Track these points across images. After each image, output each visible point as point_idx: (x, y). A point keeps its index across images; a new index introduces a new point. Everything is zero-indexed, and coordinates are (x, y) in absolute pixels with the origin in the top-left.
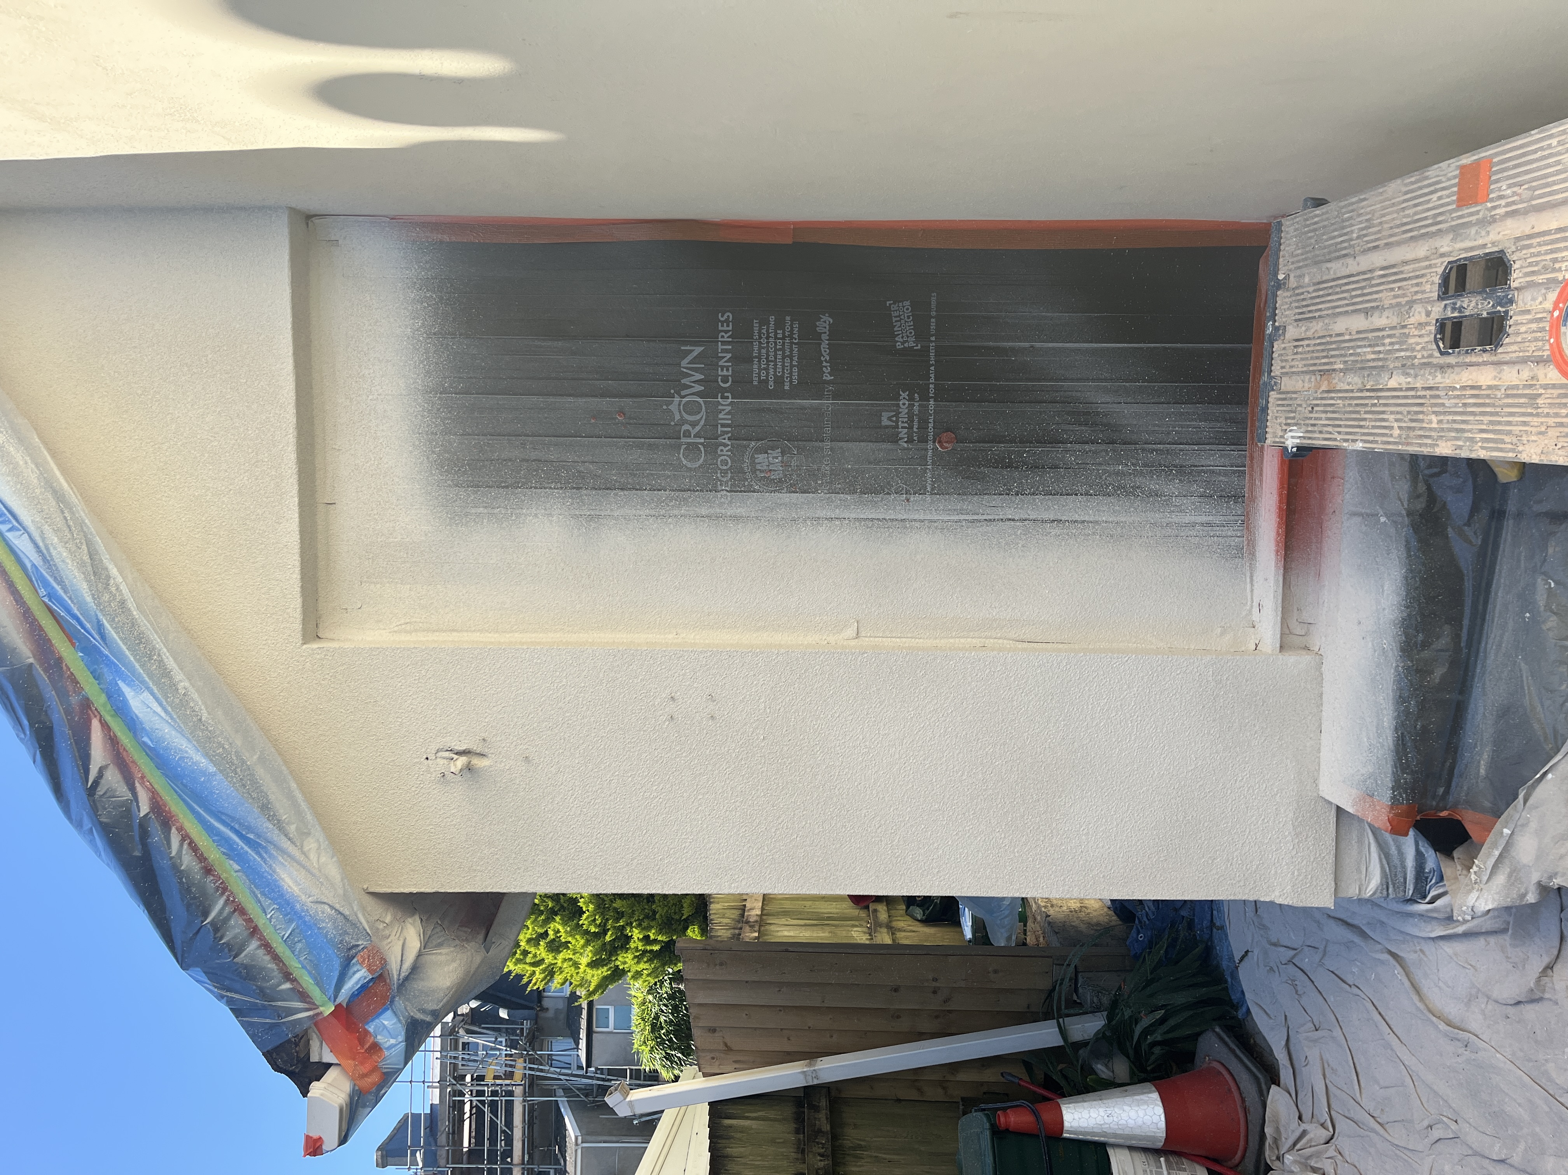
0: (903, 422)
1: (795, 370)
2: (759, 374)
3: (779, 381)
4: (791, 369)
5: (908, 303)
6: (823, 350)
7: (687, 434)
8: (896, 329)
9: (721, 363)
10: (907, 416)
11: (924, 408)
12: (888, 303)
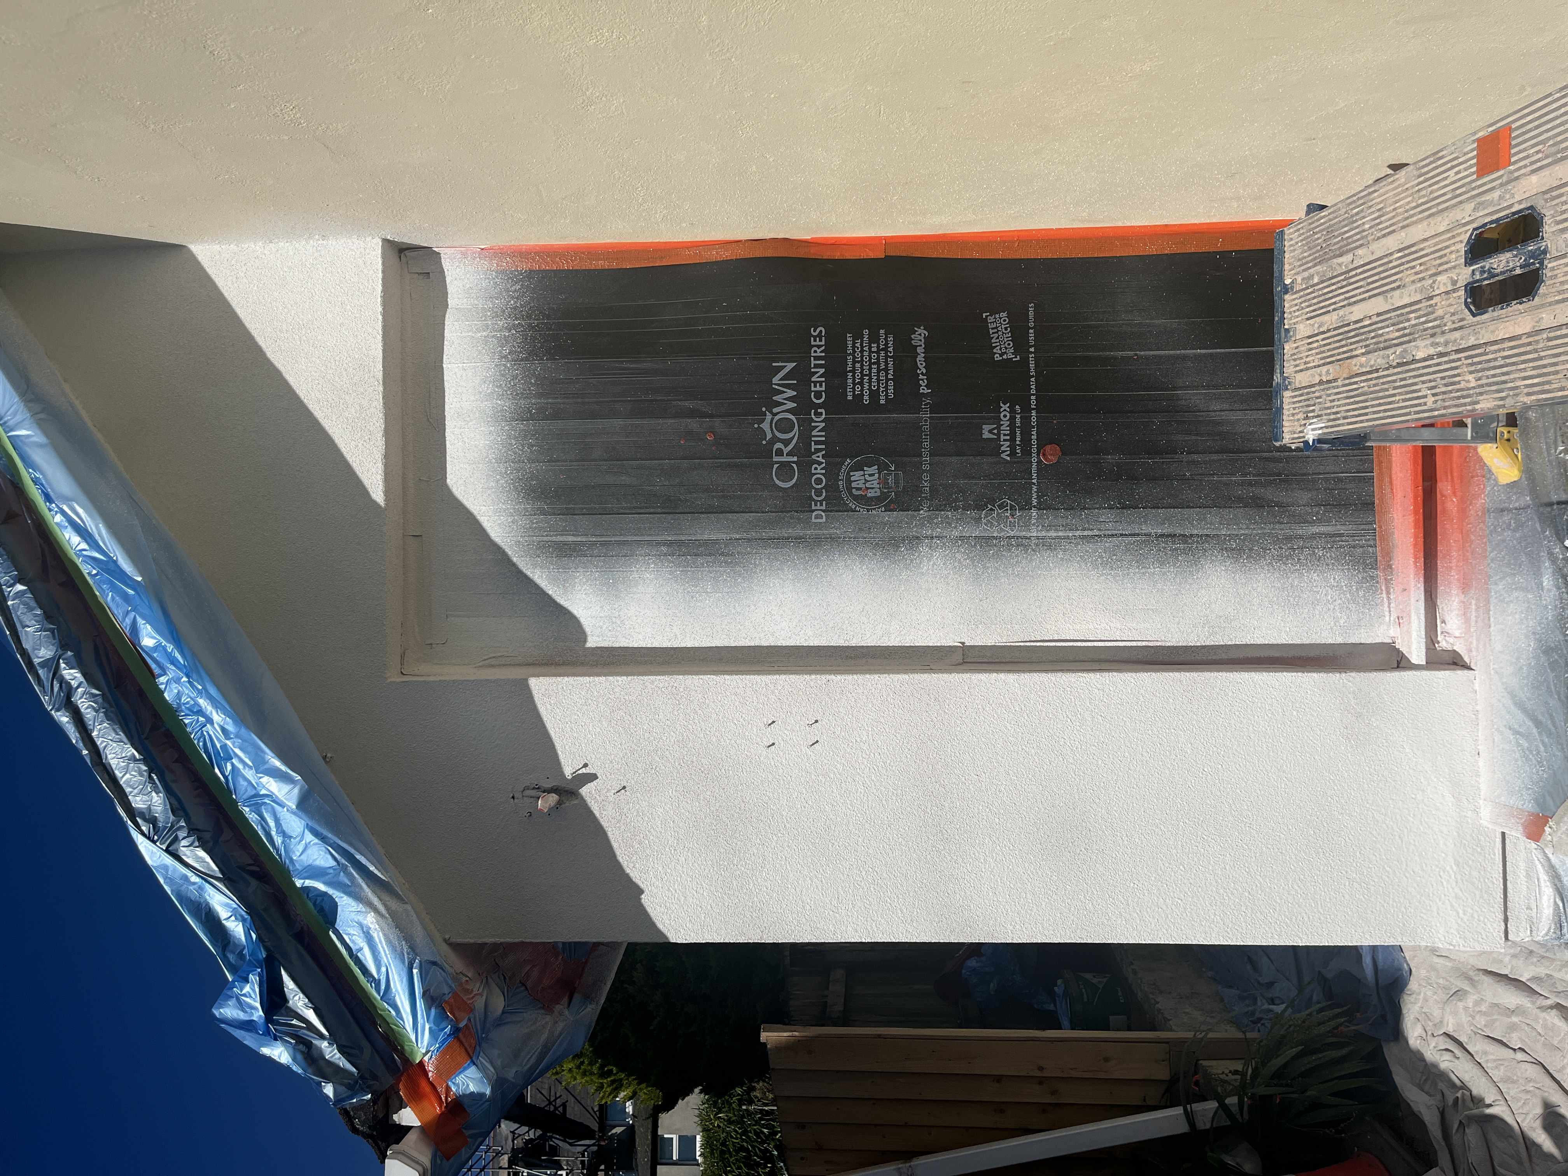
0: (1005, 435)
1: (891, 383)
2: (854, 388)
3: (874, 395)
4: (886, 383)
5: (1005, 314)
6: (919, 363)
7: (780, 452)
8: (993, 341)
9: (813, 379)
10: (1008, 428)
11: (1026, 419)
12: (984, 315)
